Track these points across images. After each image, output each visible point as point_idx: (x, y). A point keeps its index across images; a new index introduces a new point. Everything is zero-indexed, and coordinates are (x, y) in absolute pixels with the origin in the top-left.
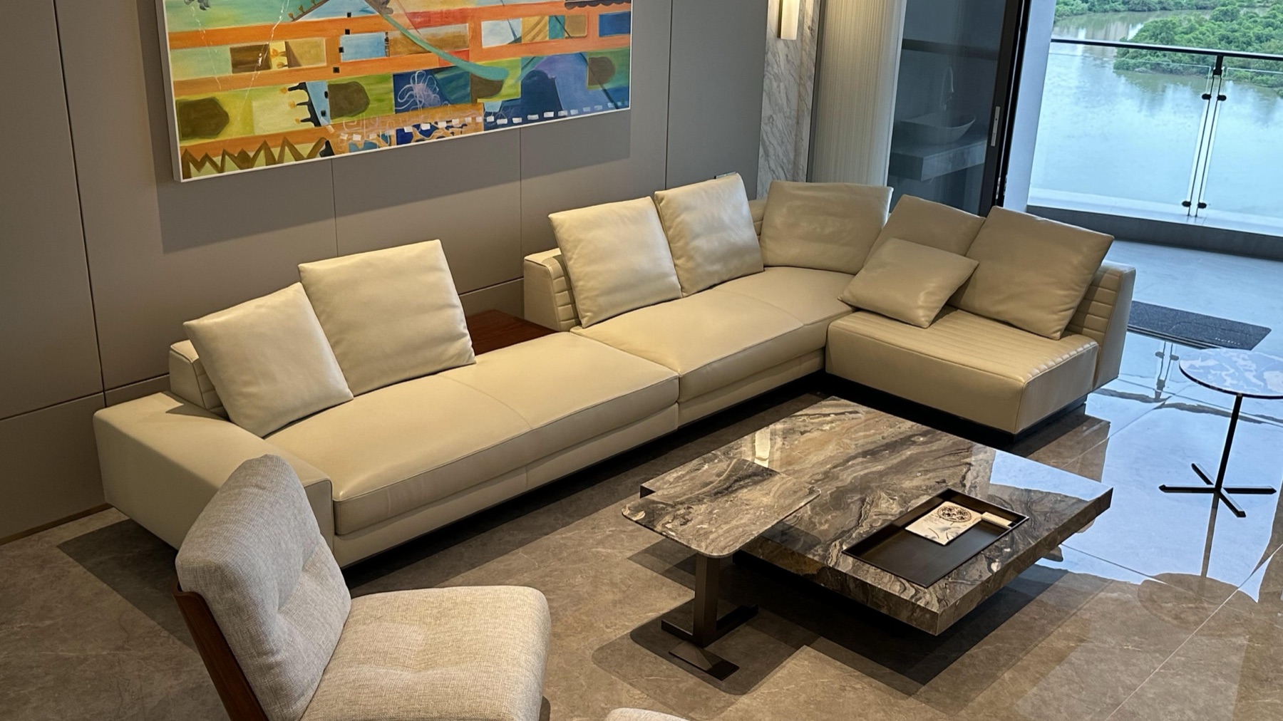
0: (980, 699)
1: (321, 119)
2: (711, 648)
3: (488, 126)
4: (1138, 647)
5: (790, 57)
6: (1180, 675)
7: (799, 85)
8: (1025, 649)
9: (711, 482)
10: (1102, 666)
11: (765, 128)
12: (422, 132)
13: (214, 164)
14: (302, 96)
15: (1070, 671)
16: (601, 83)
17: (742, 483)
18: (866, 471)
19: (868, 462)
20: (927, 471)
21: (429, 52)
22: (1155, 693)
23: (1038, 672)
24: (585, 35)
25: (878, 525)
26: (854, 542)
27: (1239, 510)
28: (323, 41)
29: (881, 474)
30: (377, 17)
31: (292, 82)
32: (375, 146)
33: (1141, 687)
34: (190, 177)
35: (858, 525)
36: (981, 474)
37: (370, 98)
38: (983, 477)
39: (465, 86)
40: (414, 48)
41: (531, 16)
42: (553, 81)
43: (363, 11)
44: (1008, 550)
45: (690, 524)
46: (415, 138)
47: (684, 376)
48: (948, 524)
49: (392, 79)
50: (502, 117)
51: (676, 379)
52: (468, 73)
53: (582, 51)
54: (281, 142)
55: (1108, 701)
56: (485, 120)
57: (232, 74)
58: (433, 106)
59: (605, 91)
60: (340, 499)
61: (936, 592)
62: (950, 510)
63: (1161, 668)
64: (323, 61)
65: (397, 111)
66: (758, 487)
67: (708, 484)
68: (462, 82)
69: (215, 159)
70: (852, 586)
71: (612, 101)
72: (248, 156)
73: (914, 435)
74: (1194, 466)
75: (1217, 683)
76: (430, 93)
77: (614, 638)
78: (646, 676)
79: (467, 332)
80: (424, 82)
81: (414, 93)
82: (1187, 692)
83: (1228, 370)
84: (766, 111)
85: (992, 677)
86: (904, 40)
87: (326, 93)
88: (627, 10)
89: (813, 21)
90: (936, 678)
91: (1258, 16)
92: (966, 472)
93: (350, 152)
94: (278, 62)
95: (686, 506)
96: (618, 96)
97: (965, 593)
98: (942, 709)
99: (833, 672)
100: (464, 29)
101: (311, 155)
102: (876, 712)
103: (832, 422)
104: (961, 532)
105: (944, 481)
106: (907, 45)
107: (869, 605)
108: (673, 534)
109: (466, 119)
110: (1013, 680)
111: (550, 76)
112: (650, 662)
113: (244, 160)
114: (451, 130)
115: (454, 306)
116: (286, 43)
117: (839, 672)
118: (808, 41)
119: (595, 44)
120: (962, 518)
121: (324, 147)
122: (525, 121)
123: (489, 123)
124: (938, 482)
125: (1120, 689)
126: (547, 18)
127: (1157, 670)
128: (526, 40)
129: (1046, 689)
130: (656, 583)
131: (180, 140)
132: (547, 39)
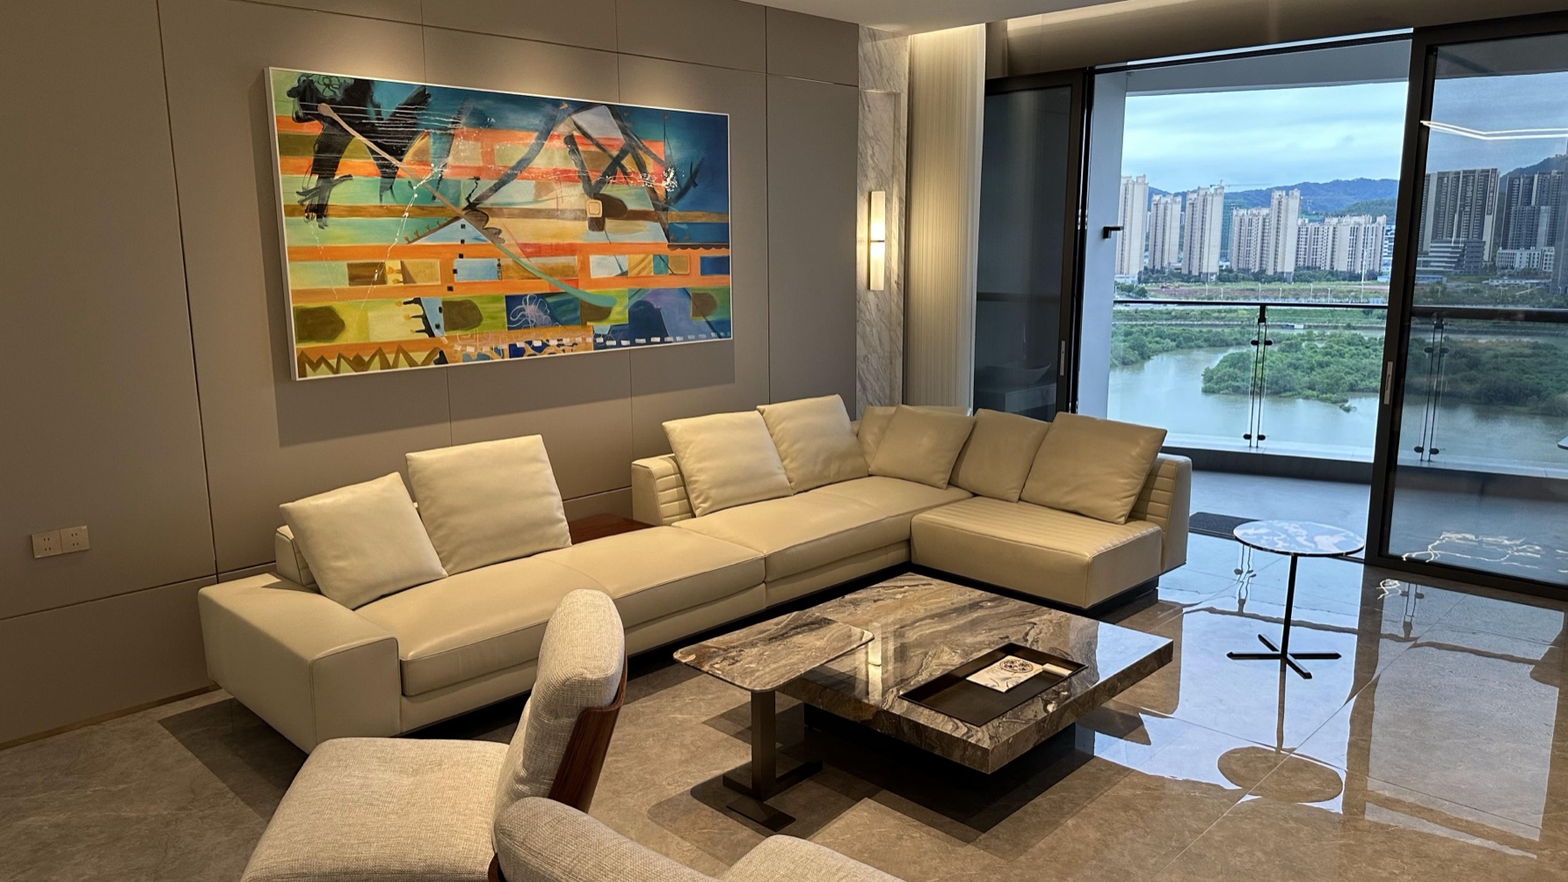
0: (1041, 845)
1: (436, 332)
2: (770, 802)
3: (597, 346)
4: (1205, 793)
5: (880, 307)
6: (1249, 819)
7: (890, 331)
8: (1090, 797)
9: (768, 630)
10: (1169, 812)
11: (861, 365)
12: (534, 348)
13: (329, 366)
14: (416, 309)
15: (1135, 817)
16: (704, 316)
17: (799, 630)
18: (932, 630)
19: (934, 623)
20: (991, 630)
21: (540, 278)
22: (1223, 837)
23: (1102, 818)
24: (688, 272)
25: (938, 674)
26: (912, 688)
27: (1304, 671)
28: (437, 262)
29: (947, 633)
30: (490, 245)
31: (408, 297)
32: (487, 357)
33: (1209, 831)
34: (305, 376)
35: (915, 676)
36: (1043, 631)
37: (483, 315)
38: (1046, 633)
39: (575, 310)
40: (526, 274)
41: (636, 254)
42: (658, 311)
43: (476, 239)
44: (1066, 693)
45: (738, 664)
46: (527, 353)
47: (770, 556)
48: (1009, 674)
49: (504, 300)
50: (611, 339)
51: (761, 559)
52: (577, 299)
53: (685, 287)
54: (395, 349)
55: (1173, 843)
56: (595, 341)
57: (348, 287)
58: (544, 325)
59: (708, 322)
60: (409, 659)
61: (988, 730)
62: (1012, 662)
63: (1229, 813)
64: (437, 280)
65: (509, 328)
66: (814, 633)
67: (765, 632)
68: (572, 306)
69: (330, 361)
70: (906, 729)
71: (715, 331)
72: (363, 360)
73: (981, 602)
74: (1260, 637)
75: (1288, 826)
76: (542, 314)
77: (674, 794)
78: (699, 829)
79: (565, 518)
80: (536, 304)
81: (526, 313)
82: (1257, 835)
83: (1279, 536)
84: (861, 350)
85: (1056, 824)
86: (977, 293)
87: (440, 309)
88: (726, 255)
89: (898, 276)
90: (997, 826)
91: (1317, 347)
92: (1030, 630)
93: (464, 361)
94: (393, 279)
95: (738, 649)
96: (721, 327)
97: (1018, 731)
98: (1000, 855)
99: (892, 822)
100: (573, 260)
101: (425, 363)
102: (933, 859)
103: (905, 592)
104: (1022, 681)
105: (1007, 637)
106: (980, 297)
107: (923, 747)
108: (720, 672)
109: (577, 339)
110: (1077, 827)
111: (655, 306)
112: (706, 816)
113: (358, 363)
114: (562, 348)
115: (553, 494)
116: (402, 263)
117: (897, 822)
118: (895, 293)
119: (698, 282)
120: (1024, 669)
121: (438, 356)
122: (633, 344)
123: (599, 343)
124: (1001, 638)
125: (1186, 832)
126: (652, 256)
127: (1225, 815)
128: (631, 274)
129: (1109, 834)
130: (726, 744)
131: (297, 342)
132: (652, 274)
